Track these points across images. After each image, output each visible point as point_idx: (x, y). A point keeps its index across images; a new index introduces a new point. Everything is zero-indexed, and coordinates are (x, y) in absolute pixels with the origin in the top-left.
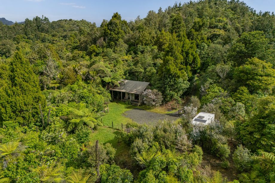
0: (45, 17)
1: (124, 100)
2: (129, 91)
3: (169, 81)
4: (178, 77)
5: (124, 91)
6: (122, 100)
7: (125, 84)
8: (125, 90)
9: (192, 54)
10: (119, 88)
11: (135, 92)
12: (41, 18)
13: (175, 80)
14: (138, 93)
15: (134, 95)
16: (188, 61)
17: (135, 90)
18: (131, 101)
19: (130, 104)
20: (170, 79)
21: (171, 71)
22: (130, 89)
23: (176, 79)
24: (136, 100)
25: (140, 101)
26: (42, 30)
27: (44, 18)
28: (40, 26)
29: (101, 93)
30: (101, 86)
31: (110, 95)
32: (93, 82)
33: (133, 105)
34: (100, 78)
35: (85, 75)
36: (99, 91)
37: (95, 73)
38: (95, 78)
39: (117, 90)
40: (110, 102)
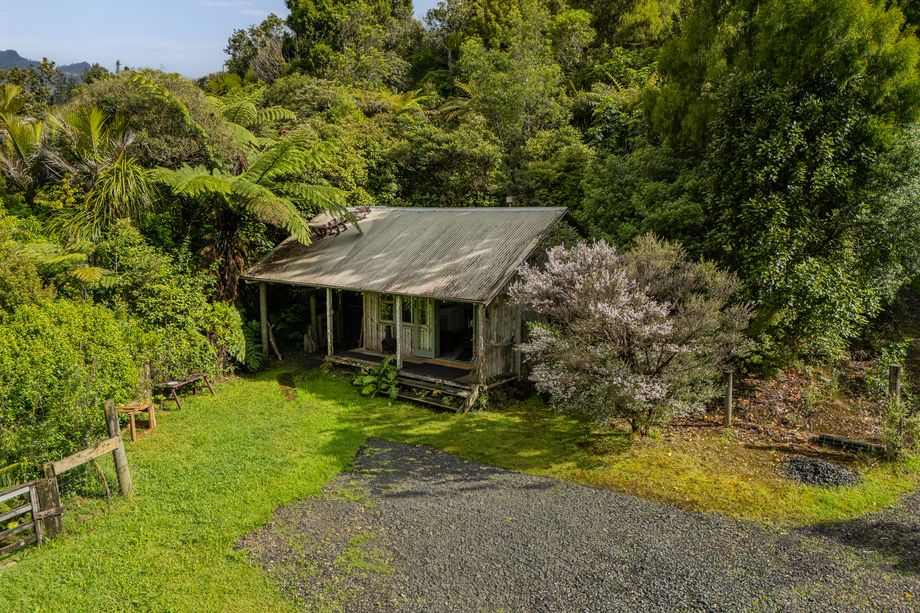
1: (343, 360)
2: (390, 284)
5: (344, 280)
6: (330, 358)
8: (358, 270)
10: (308, 265)
11: (442, 282)
14: (466, 293)
15: (430, 309)
17: (437, 269)
18: (407, 366)
19: (394, 392)
22: (394, 262)
24: (449, 362)
25: (486, 364)
29: (132, 296)
30: (126, 228)
31: (236, 316)
32: (79, 201)
33: (419, 404)
34: (138, 169)
35: (29, 151)
36: (95, 276)
37: (96, 134)
38: (100, 163)
39: (298, 280)
40: (234, 379)
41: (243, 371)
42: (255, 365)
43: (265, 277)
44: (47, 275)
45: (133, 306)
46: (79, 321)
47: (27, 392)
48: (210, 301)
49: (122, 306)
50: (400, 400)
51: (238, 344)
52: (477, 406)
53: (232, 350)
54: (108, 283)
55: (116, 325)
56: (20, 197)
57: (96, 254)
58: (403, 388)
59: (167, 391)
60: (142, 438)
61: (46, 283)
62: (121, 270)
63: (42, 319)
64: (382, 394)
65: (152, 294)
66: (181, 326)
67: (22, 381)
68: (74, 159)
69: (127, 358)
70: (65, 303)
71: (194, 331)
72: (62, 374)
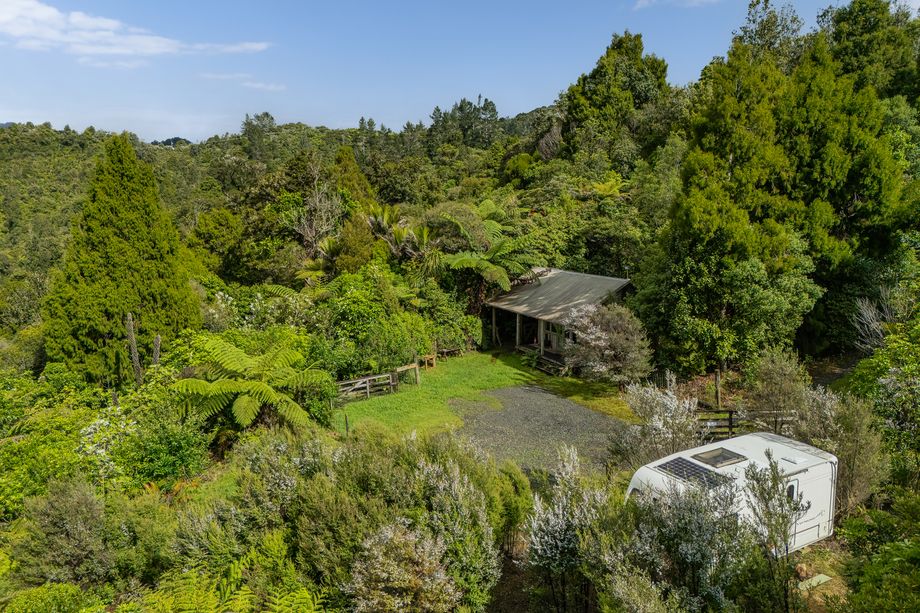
0: (486, 100)
1: (522, 348)
2: (537, 313)
3: (692, 271)
4: (740, 252)
5: (521, 309)
7: (542, 282)
8: (530, 304)
9: (847, 144)
10: (513, 299)
11: (557, 315)
12: (475, 103)
13: (721, 265)
16: (816, 175)
17: (560, 307)
18: (546, 354)
19: (534, 365)
20: (697, 262)
21: (694, 220)
22: (545, 302)
23: (727, 260)
26: (474, 140)
27: (482, 105)
28: (470, 127)
29: (430, 311)
30: (433, 282)
31: (480, 322)
32: (417, 267)
33: (542, 371)
34: (441, 253)
35: (401, 242)
36: (418, 302)
37: (425, 236)
38: (425, 251)
39: (504, 307)
40: (475, 352)
41: (480, 349)
42: (485, 347)
43: (492, 304)
44: (402, 302)
45: (432, 315)
46: (410, 321)
47: (392, 346)
48: (466, 315)
49: (427, 315)
50: (536, 368)
51: (478, 335)
52: (566, 375)
53: (475, 338)
54: (423, 305)
55: (423, 324)
56: (396, 261)
57: (421, 292)
58: (539, 364)
59: (442, 353)
60: (429, 370)
61: (401, 305)
62: (429, 300)
63: (399, 319)
64: (530, 365)
65: (439, 311)
66: (451, 326)
67: (390, 341)
68: (416, 249)
69: (426, 337)
70: (407, 313)
71: (458, 328)
72: (403, 340)
